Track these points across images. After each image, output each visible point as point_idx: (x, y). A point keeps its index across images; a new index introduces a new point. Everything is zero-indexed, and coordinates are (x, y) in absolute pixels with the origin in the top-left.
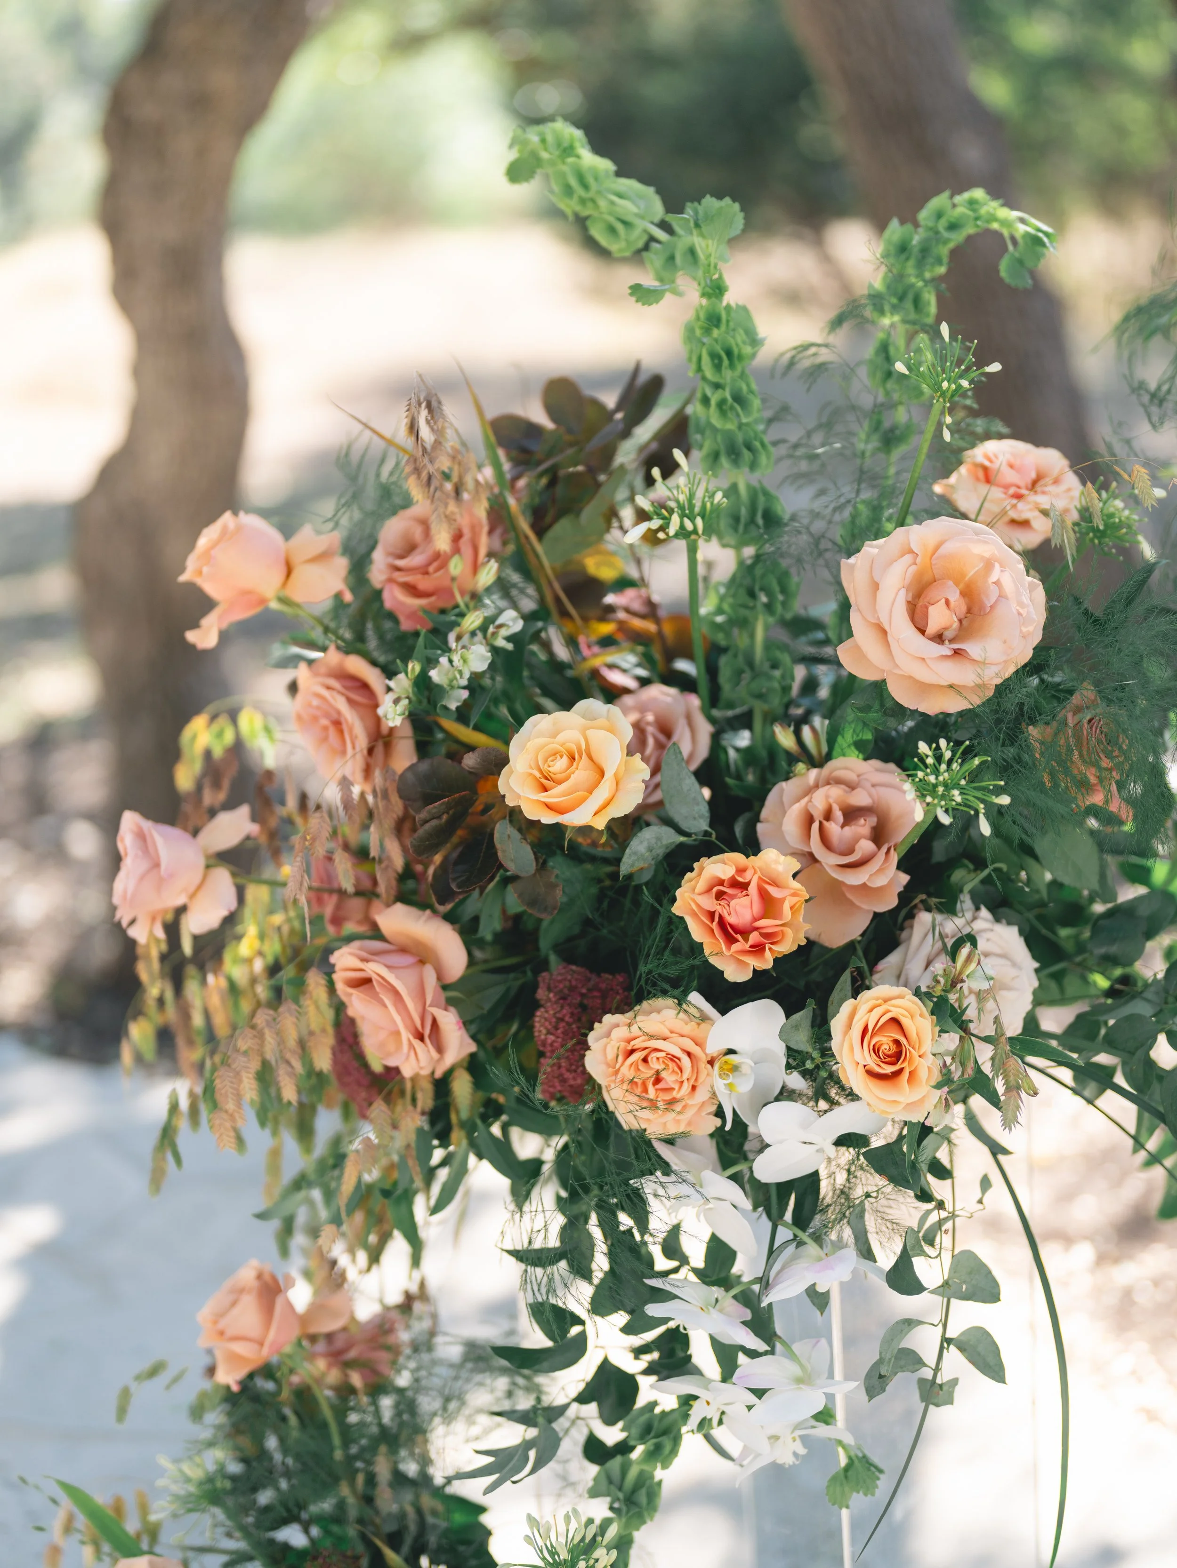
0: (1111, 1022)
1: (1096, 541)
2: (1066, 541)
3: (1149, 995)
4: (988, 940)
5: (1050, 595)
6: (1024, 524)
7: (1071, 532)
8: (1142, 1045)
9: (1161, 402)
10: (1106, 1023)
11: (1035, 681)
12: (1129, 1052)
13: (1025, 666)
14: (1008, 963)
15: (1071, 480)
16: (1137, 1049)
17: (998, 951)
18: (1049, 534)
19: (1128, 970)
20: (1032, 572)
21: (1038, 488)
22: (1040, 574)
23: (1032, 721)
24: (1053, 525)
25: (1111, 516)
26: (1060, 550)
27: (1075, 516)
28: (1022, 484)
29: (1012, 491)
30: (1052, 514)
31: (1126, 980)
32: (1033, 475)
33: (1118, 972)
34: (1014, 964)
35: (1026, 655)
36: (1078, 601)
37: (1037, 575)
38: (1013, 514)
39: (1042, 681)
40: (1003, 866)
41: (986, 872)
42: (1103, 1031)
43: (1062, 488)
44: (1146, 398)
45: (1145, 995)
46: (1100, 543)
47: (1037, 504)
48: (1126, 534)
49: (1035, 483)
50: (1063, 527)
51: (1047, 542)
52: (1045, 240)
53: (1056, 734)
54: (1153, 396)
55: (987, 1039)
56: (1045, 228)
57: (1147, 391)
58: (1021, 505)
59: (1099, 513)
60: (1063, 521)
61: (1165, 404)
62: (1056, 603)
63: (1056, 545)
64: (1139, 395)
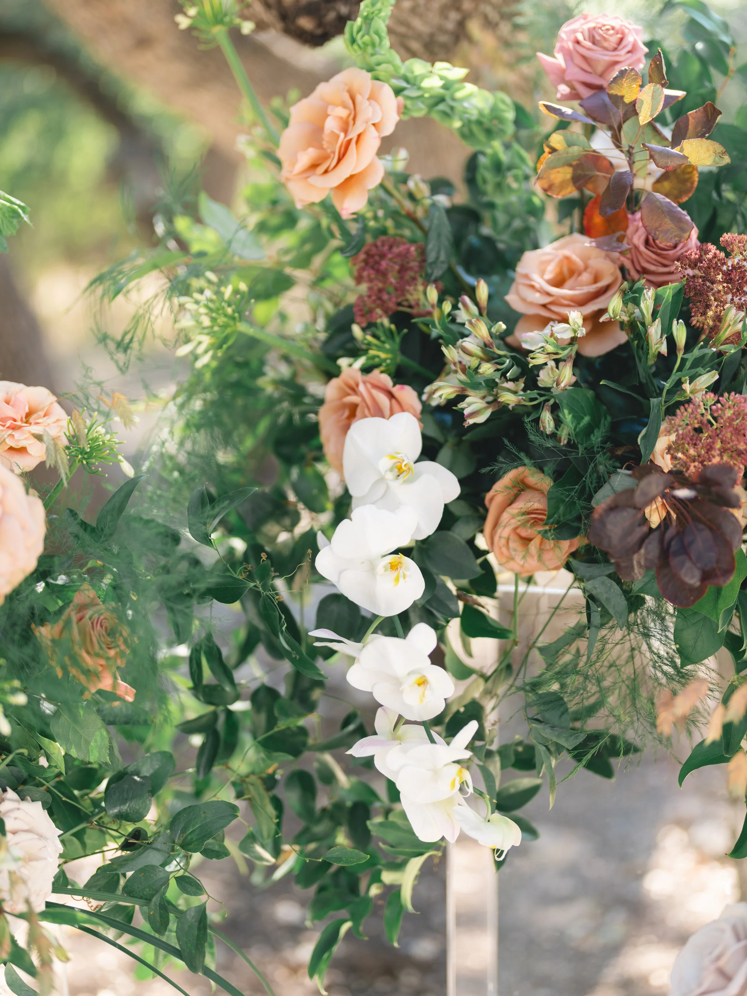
0: (129, 874)
1: (85, 462)
2: (60, 462)
3: (158, 845)
4: (16, 819)
5: (49, 511)
6: (22, 450)
7: (63, 453)
8: (157, 892)
9: (126, 348)
10: (124, 875)
11: (40, 587)
12: (146, 899)
13: (32, 574)
14: (36, 837)
15: (59, 412)
16: (153, 895)
17: (26, 827)
18: (44, 458)
19: (139, 825)
20: (31, 491)
21: (32, 420)
22: (38, 492)
23: (42, 622)
24: (47, 449)
25: (95, 440)
26: (54, 470)
27: (65, 442)
28: (18, 417)
29: (8, 423)
30: (45, 438)
31: (138, 834)
32: (27, 410)
33: (130, 828)
34: (41, 836)
35: (31, 564)
36: (73, 513)
37: (36, 493)
38: (10, 443)
39: (47, 584)
40: (25, 751)
41: (11, 757)
42: (122, 882)
43: (50, 420)
44: (112, 346)
45: (154, 846)
46: (87, 463)
47: (30, 432)
48: (108, 454)
49: (28, 415)
50: (56, 450)
51: (42, 464)
52: (20, 211)
53: (61, 632)
54: (119, 345)
55: (21, 916)
56: (18, 202)
57: (113, 340)
58: (17, 434)
59: (85, 437)
60: (55, 445)
61: (129, 351)
62: (55, 516)
63: (50, 466)
64: (106, 345)
